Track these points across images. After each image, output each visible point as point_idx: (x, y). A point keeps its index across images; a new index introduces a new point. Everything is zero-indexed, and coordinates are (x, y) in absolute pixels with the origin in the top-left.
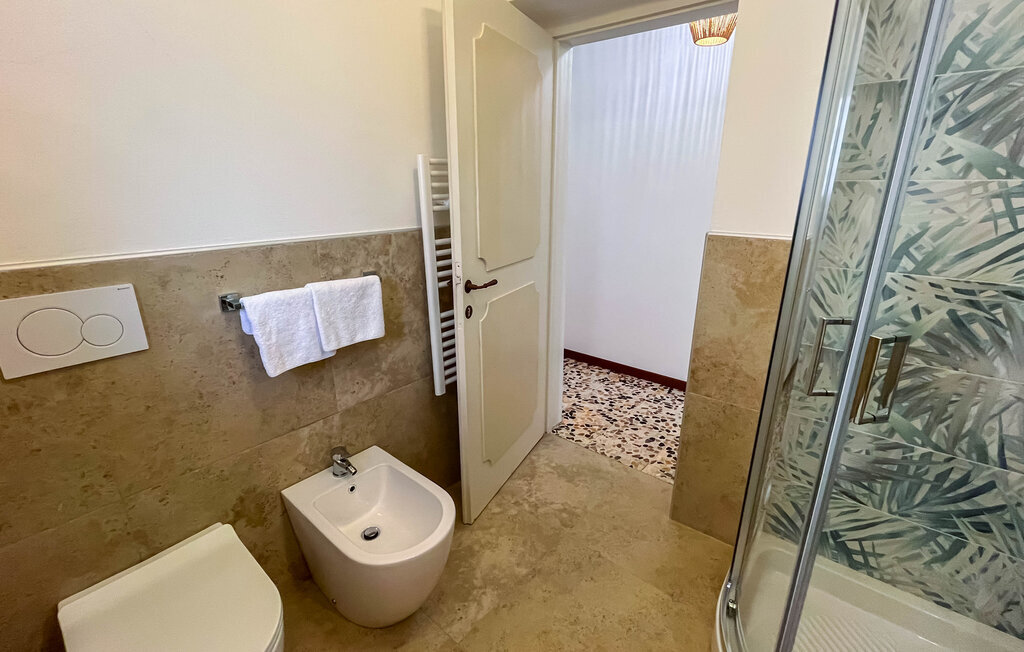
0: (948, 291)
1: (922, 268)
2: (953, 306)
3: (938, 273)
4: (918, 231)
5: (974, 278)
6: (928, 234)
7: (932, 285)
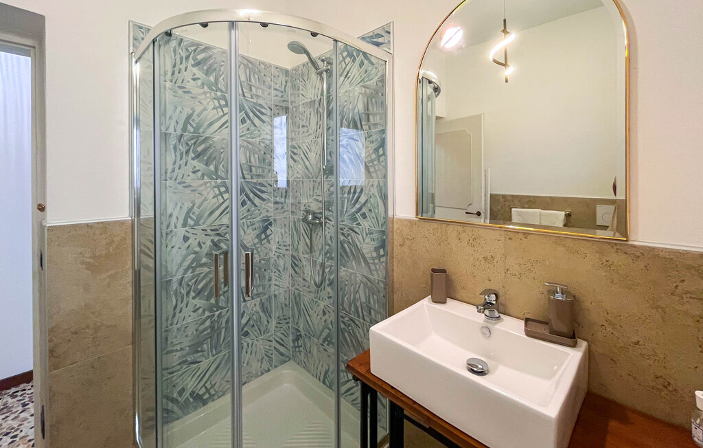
0: (209, 232)
1: (197, 223)
2: (212, 238)
3: (204, 223)
4: (191, 205)
5: (216, 223)
6: (196, 206)
7: (203, 230)
